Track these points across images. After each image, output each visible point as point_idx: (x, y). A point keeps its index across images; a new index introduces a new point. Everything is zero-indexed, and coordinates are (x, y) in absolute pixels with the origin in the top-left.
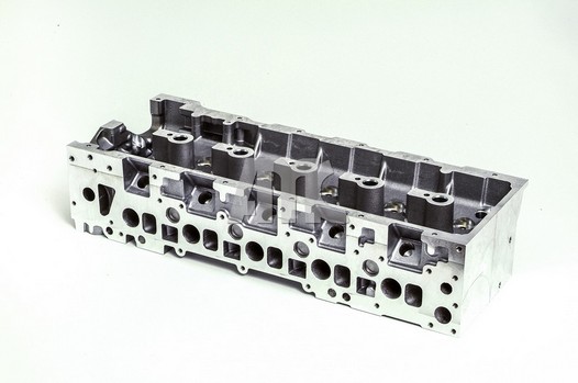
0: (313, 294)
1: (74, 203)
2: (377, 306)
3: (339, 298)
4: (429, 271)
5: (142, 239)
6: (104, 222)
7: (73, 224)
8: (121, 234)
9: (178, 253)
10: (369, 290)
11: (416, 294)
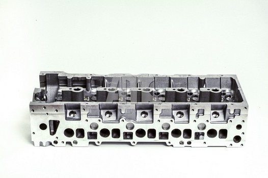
0: (172, 146)
1: (34, 133)
2: (205, 143)
3: (186, 144)
4: (231, 121)
5: (76, 142)
6: (52, 139)
7: (33, 143)
8: (63, 142)
9: (97, 144)
10: (201, 137)
11: (224, 133)
